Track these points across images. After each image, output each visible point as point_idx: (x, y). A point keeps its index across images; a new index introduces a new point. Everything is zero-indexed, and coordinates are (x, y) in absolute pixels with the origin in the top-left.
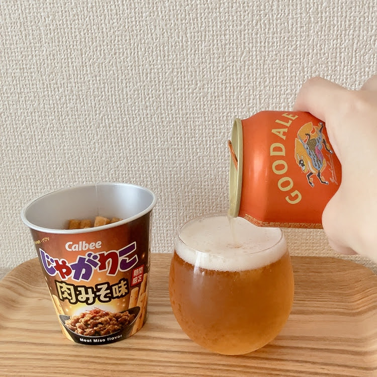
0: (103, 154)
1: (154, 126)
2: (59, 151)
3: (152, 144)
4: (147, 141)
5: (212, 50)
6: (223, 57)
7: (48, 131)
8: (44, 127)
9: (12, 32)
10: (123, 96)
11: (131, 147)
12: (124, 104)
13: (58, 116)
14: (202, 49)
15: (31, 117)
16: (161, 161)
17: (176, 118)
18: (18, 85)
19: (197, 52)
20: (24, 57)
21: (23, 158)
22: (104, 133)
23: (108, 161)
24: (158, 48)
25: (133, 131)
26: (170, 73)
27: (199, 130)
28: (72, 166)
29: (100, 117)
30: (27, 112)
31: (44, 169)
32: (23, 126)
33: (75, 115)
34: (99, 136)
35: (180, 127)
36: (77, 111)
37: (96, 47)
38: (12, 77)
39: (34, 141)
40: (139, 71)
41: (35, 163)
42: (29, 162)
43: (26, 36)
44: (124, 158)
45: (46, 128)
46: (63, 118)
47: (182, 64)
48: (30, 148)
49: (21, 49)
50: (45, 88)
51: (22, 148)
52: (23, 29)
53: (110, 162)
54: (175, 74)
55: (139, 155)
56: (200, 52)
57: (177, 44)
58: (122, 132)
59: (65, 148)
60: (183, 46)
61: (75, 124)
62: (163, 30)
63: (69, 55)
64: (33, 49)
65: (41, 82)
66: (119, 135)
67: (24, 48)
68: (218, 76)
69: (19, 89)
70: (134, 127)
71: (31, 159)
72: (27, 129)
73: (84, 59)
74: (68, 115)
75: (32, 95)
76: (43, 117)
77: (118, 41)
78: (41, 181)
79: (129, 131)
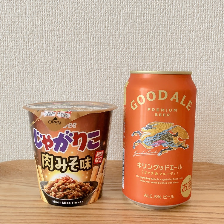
0: (59, 89)
1: (95, 72)
2: (29, 86)
3: (93, 83)
4: (89, 82)
5: (135, 25)
6: (142, 29)
7: (23, 73)
8: (21, 69)
9: (7, 6)
10: (77, 51)
11: (79, 85)
12: (76, 57)
13: (32, 62)
14: (129, 24)
15: (12, 63)
16: (98, 95)
17: (110, 67)
18: (7, 41)
19: (126, 26)
20: (13, 23)
21: (3, 90)
22: (61, 75)
23: (62, 94)
24: (102, 22)
25: (81, 74)
26: (108, 38)
27: (124, 75)
28: (37, 97)
29: (60, 64)
30: (10, 59)
31: (17, 99)
32: (6, 68)
33: (43, 62)
34: (58, 77)
35: (112, 73)
36: (45, 60)
37: (62, 19)
38: (3, 35)
39: (12, 79)
40: (88, 35)
41: (11, 94)
42: (7, 93)
43: (16, 10)
44: (73, 92)
45: (22, 70)
46: (35, 64)
47: (116, 33)
48: (9, 84)
49: (11, 17)
50: (24, 44)
51: (3, 83)
52: (14, 5)
53: (63, 95)
54: (111, 38)
55: (83, 90)
56: (128, 26)
57: (114, 20)
58: (74, 75)
59: (33, 84)
60: (117, 21)
61: (42, 69)
62: (106, 11)
63: (44, 23)
64: (20, 18)
65: (23, 39)
66: (71, 77)
67: (14, 17)
68: (138, 41)
69: (6, 44)
70: (82, 72)
71: (8, 91)
72: (9, 70)
73: (53, 26)
74: (38, 62)
75: (16, 48)
76: (21, 63)
77: (77, 16)
78: (14, 107)
79: (78, 74)
